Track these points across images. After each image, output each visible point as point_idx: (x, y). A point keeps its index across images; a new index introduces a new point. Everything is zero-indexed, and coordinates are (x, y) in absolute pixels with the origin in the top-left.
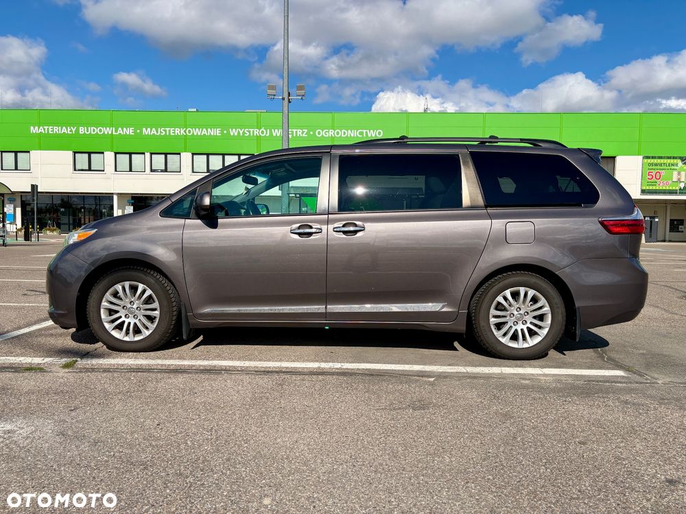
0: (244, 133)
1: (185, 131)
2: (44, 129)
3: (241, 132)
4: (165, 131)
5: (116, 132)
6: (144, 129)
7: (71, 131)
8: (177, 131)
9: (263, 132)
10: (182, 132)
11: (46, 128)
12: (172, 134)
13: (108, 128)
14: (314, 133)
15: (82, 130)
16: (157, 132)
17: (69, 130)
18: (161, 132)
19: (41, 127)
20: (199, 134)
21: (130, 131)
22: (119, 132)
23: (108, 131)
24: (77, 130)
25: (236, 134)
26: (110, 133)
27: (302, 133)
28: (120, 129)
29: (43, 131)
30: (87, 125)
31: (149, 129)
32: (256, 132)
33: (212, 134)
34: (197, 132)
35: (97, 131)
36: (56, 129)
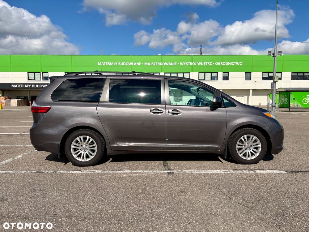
0: (186, 64)
1: (162, 64)
2: (104, 63)
3: (185, 64)
4: (154, 64)
5: (133, 64)
6: (145, 63)
7: (115, 64)
8: (159, 63)
9: (194, 64)
10: (161, 64)
11: (105, 63)
12: (156, 65)
13: (130, 63)
14: (215, 64)
15: (119, 64)
16: (150, 64)
17: (114, 63)
18: (152, 64)
19: (103, 63)
20: (168, 65)
21: (139, 64)
22: (135, 64)
23: (130, 64)
24: (118, 64)
25: (183, 65)
26: (131, 65)
27: (210, 64)
28: (135, 63)
29: (103, 64)
30: (122, 62)
31: (147, 63)
32: (191, 64)
33: (173, 65)
34: (167, 64)
35: (126, 64)
36: (109, 63)
